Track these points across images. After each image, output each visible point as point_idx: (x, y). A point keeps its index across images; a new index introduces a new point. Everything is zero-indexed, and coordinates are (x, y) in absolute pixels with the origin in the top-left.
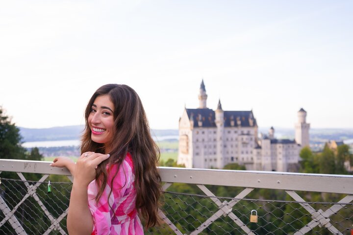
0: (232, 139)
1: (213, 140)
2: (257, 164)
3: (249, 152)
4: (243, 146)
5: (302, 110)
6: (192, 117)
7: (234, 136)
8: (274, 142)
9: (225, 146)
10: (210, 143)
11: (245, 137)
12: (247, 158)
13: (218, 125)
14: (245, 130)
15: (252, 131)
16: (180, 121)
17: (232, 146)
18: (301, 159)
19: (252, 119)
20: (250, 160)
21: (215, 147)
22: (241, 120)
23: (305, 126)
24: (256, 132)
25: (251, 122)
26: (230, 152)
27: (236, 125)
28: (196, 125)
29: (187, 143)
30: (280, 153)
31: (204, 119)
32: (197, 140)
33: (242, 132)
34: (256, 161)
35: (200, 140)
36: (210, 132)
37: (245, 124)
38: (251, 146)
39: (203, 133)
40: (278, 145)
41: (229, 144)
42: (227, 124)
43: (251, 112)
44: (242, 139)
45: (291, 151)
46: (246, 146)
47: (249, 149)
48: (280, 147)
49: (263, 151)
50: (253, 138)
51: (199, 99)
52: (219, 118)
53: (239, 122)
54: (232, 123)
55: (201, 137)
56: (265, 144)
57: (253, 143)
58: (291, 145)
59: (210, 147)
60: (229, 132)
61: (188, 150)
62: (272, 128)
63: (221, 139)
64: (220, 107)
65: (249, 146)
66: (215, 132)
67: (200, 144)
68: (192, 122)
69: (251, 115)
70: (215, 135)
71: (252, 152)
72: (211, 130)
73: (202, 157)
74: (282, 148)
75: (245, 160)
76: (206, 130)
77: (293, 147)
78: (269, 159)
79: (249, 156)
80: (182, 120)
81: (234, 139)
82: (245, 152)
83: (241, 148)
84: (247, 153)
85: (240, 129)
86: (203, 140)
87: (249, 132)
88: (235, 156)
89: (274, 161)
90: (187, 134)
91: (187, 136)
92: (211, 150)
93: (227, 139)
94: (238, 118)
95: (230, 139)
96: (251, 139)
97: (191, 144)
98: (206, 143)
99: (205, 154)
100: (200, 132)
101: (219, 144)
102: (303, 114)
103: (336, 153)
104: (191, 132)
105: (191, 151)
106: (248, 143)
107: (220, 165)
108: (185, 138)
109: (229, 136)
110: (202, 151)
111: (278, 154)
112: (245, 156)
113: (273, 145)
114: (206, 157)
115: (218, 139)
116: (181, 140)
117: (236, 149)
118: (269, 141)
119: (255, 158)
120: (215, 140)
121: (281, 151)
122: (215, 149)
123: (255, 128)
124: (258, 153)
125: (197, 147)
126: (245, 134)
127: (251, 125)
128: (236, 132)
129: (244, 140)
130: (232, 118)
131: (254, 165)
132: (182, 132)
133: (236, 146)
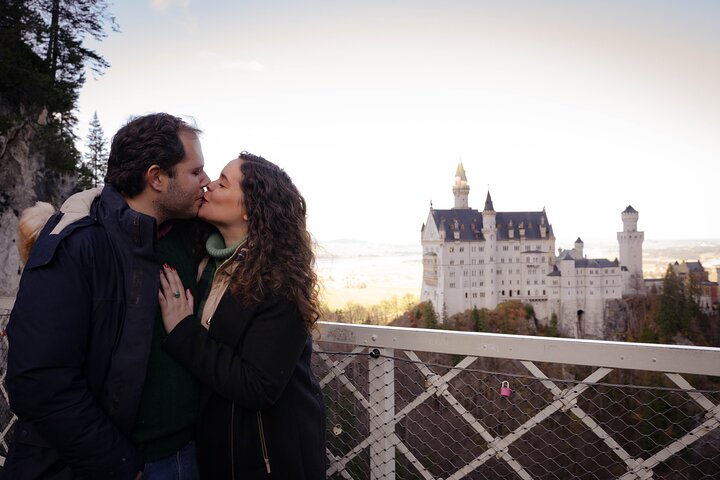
0: (510, 260)
1: (477, 262)
2: (552, 301)
3: (540, 282)
4: (530, 272)
5: (630, 209)
6: (442, 226)
7: (515, 255)
8: (583, 263)
9: (499, 272)
10: (473, 267)
11: (532, 256)
12: (537, 291)
13: (486, 236)
14: (533, 244)
15: (544, 245)
16: (423, 230)
17: (510, 272)
18: (631, 292)
19: (543, 226)
20: (541, 295)
21: (481, 273)
22: (526, 227)
23: (632, 236)
24: (552, 248)
25: (543, 231)
26: (507, 282)
27: (517, 236)
28: (449, 238)
29: (435, 267)
30: (592, 283)
31: (463, 227)
32: (452, 262)
33: (528, 247)
34: (550, 296)
35: (457, 262)
36: (474, 249)
37: (538, 236)
38: (543, 271)
39: (462, 250)
40: (589, 269)
41: (505, 268)
42: (503, 234)
43: (543, 214)
44: (528, 259)
45: (610, 279)
46: (535, 271)
47: (540, 276)
48: (591, 272)
49: (563, 280)
50: (546, 256)
51: (455, 194)
52: (489, 223)
53: (522, 232)
54: (511, 233)
55: (457, 256)
56: (567, 267)
57: (546, 266)
58: (610, 269)
59: (474, 273)
60: (505, 248)
61: (436, 279)
62: (579, 241)
63: (492, 259)
64: (489, 204)
65: (539, 271)
66: (481, 249)
67: (457, 269)
68: (443, 233)
69: (543, 219)
70: (481, 253)
71: (543, 282)
72: (476, 245)
73: (460, 291)
74: (594, 275)
75: (533, 295)
76: (466, 245)
77: (613, 271)
78: (574, 292)
79: (541, 288)
80: (426, 229)
81: (514, 260)
82: (532, 283)
83: (526, 275)
84: (536, 282)
85: (524, 244)
86: (462, 262)
87: (539, 247)
88: (515, 288)
89: (581, 296)
90: (435, 251)
91: (435, 255)
92: (475, 279)
93: (503, 261)
94: (521, 226)
95: (506, 261)
96: (543, 260)
97: (441, 271)
98: (466, 267)
99: (465, 285)
100: (457, 249)
101: (488, 267)
102: (630, 216)
103: (687, 282)
104: (441, 249)
105: (441, 280)
106: (537, 267)
107: (490, 303)
108: (432, 258)
109: (506, 255)
110: (460, 280)
111: (588, 284)
112: (532, 288)
113: (579, 269)
114: (467, 290)
115: (487, 260)
116: (425, 262)
117: (518, 277)
118: (573, 262)
119: (549, 292)
120: (481, 262)
121: (593, 279)
122: (482, 278)
123: (550, 241)
124: (555, 283)
125: (452, 274)
126: (533, 252)
127: (543, 235)
128: (516, 248)
129: (531, 261)
130: (511, 224)
131: (548, 302)
132: (427, 249)
133: (518, 271)
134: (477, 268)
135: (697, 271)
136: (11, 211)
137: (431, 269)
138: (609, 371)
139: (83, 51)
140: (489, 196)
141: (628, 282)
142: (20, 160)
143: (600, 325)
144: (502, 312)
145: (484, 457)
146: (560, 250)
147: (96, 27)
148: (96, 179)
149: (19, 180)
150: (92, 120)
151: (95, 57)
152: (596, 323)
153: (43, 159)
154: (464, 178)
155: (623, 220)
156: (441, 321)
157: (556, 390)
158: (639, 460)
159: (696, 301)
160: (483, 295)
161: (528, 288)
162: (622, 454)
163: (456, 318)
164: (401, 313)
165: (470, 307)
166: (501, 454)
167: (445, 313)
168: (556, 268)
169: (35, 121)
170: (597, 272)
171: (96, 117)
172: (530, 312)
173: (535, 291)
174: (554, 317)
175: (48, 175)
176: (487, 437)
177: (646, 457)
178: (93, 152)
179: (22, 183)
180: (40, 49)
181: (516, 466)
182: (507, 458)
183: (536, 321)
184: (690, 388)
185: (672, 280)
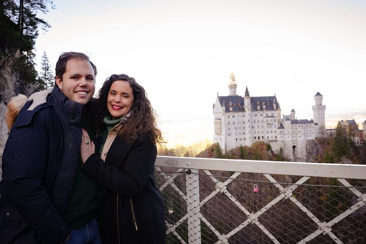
0: (258, 121)
1: (242, 122)
2: (280, 141)
3: (273, 132)
4: (268, 127)
5: (318, 94)
6: (223, 104)
7: (261, 118)
8: (295, 122)
9: (253, 127)
10: (239, 125)
11: (269, 119)
12: (272, 137)
13: (246, 109)
14: (270, 113)
15: (275, 113)
16: (213, 107)
17: (259, 127)
18: (319, 136)
19: (275, 104)
20: (274, 138)
21: (244, 128)
22: (266, 104)
23: (320, 108)
24: (279, 115)
25: (275, 106)
26: (257, 132)
27: (262, 109)
28: (227, 110)
29: (220, 125)
30: (300, 132)
31: (234, 105)
32: (229, 123)
33: (267, 114)
34: (279, 139)
35: (231, 123)
36: (240, 116)
37: (272, 109)
38: (275, 126)
39: (234, 117)
40: (298, 125)
41: (256, 125)
42: (254, 108)
43: (274, 97)
44: (267, 120)
45: (309, 130)
46: (271, 127)
47: (274, 129)
48: (299, 126)
49: (286, 130)
50: (277, 119)
51: (230, 88)
52: (247, 102)
53: (264, 107)
54: (259, 108)
55: (231, 120)
56: (287, 124)
57: (276, 123)
58: (309, 125)
59: (240, 128)
60: (256, 115)
61: (221, 131)
62: (293, 111)
63: (249, 121)
64: (247, 93)
65: (273, 126)
66: (244, 116)
67: (231, 126)
68: (224, 108)
69: (274, 100)
70: (244, 118)
71: (275, 132)
72: (241, 114)
73: (233, 137)
75: (270, 139)
76: (235, 114)
77: (310, 126)
78: (291, 136)
79: (274, 135)
80: (215, 106)
81: (260, 121)
83: (266, 129)
84: (271, 132)
85: (265, 113)
86: (234, 123)
87: (273, 114)
88: (261, 135)
89: (295, 139)
91: (220, 119)
92: (241, 131)
93: (255, 121)
94: (263, 104)
95: (256, 121)
96: (275, 120)
97: (223, 127)
98: (236, 125)
99: (236, 134)
100: (231, 116)
101: (247, 125)
102: (319, 97)
103: (347, 130)
104: (223, 116)
105: (224, 132)
106: (272, 124)
107: (248, 143)
108: (219, 121)
109: (256, 119)
110: (233, 132)
111: (298, 132)
112: (270, 135)
113: (293, 125)
114: (237, 137)
115: (247, 121)
116: (216, 123)
117: (262, 130)
118: (290, 122)
119: (279, 137)
120: (244, 122)
121: (300, 130)
122: (244, 130)
123: (278, 111)
124: (281, 132)
125: (229, 129)
126: (270, 117)
127: (275, 108)
128: (261, 115)
129: (269, 121)
130: (258, 103)
131: (278, 142)
132: (216, 116)
133: (262, 127)
134: (241, 125)
135: (353, 124)
136: (3, 102)
137: (219, 127)
138: (308, 178)
139: (37, 19)
140: (247, 89)
141: (318, 131)
142: (6, 77)
143: (304, 153)
144: (255, 147)
145: (246, 223)
146: (283, 115)
147: (43, 7)
148: (46, 85)
149: (6, 87)
150: (43, 55)
151: (43, 22)
152: (302, 152)
153: (18, 75)
154: (234, 80)
155: (315, 99)
156: (224, 153)
157: (281, 188)
158: (325, 222)
159: (352, 139)
160: (245, 139)
161: (267, 135)
162: (316, 220)
163: (232, 151)
164: (204, 149)
165: (238, 145)
166: (254, 221)
167: (226, 149)
168: (281, 125)
169: (14, 56)
170: (302, 126)
171: (45, 54)
172: (269, 147)
173: (271, 136)
174: (281, 149)
175: (21, 84)
176: (247, 213)
177: (327, 221)
178: (44, 71)
179: (8, 88)
180: (15, 19)
181: (262, 227)
182: (257, 223)
183: (272, 152)
184: (350, 186)
185: (340, 130)
